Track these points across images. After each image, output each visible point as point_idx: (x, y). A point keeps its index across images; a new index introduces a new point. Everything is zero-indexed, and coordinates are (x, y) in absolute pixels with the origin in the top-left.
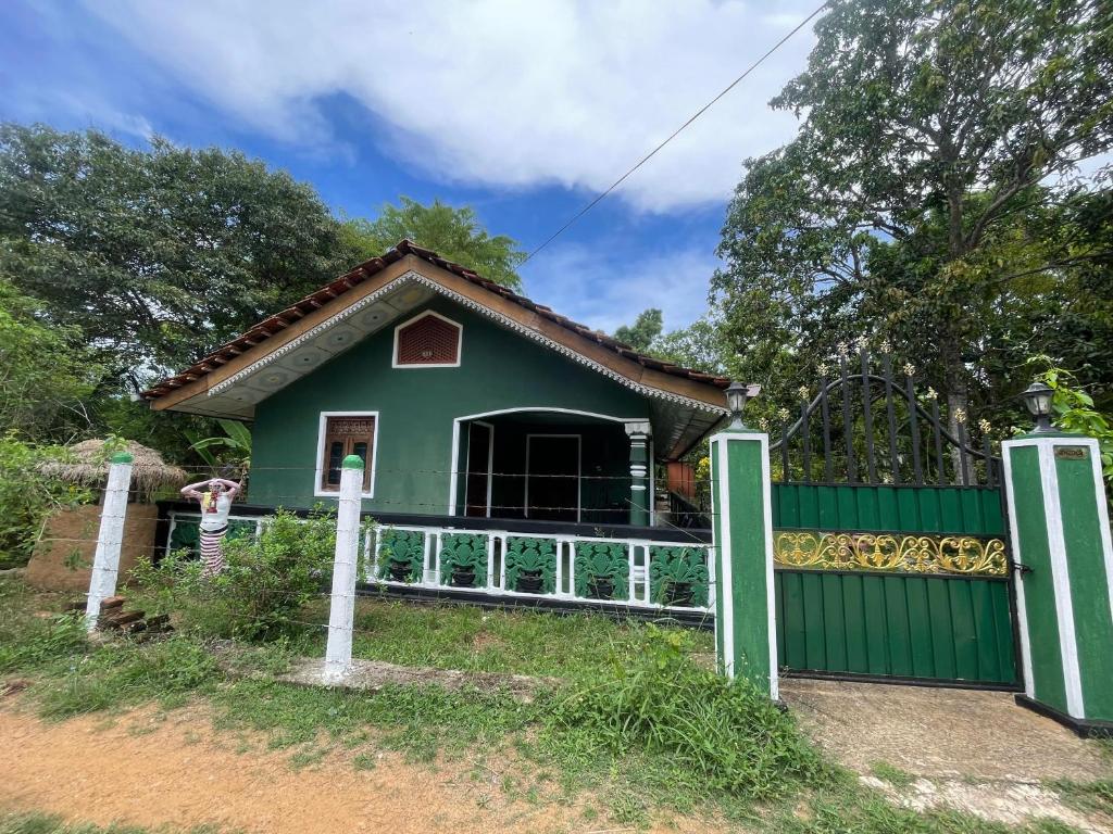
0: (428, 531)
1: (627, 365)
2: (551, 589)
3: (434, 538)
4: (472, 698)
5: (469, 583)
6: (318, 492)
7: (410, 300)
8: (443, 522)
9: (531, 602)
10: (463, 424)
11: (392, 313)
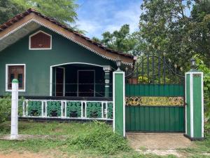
0: (43, 101)
1: (101, 50)
2: (80, 116)
3: (44, 103)
4: (50, 140)
5: (56, 116)
6: (7, 90)
7: (34, 27)
8: (48, 98)
9: (74, 120)
10: (53, 68)
11: (28, 32)
